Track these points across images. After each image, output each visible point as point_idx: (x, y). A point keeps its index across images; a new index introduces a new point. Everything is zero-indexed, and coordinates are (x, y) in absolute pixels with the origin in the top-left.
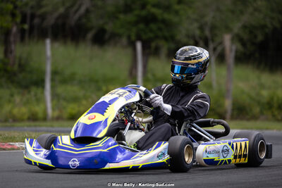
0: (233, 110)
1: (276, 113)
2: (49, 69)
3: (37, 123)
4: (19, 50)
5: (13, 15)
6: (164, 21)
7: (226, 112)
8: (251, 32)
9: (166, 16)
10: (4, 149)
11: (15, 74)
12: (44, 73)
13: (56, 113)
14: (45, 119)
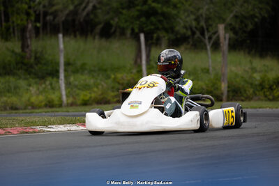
0: (228, 91)
1: (268, 93)
2: (62, 61)
3: (54, 109)
4: (35, 45)
5: (28, 14)
6: (163, 14)
7: (222, 94)
8: (242, 22)
9: (165, 9)
10: (27, 133)
11: (31, 66)
12: (58, 64)
13: (70, 100)
14: (60, 106)
